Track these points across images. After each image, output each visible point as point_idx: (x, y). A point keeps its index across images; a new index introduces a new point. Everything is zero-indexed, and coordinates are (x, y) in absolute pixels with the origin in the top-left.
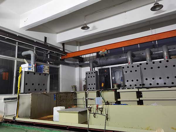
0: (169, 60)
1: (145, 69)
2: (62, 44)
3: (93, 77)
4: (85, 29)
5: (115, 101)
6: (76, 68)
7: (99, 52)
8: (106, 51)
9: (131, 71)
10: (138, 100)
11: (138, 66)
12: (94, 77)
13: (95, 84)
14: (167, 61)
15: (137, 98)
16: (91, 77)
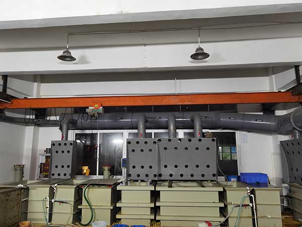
0: (202, 139)
1: (166, 148)
2: (3, 76)
3: (66, 152)
4: (67, 59)
5: (112, 208)
6: (27, 127)
7: (88, 108)
8: (102, 107)
9: (142, 150)
10: (153, 205)
11: (155, 142)
12: (68, 152)
13: (68, 166)
14: (200, 140)
15: (151, 202)
16: (63, 152)
